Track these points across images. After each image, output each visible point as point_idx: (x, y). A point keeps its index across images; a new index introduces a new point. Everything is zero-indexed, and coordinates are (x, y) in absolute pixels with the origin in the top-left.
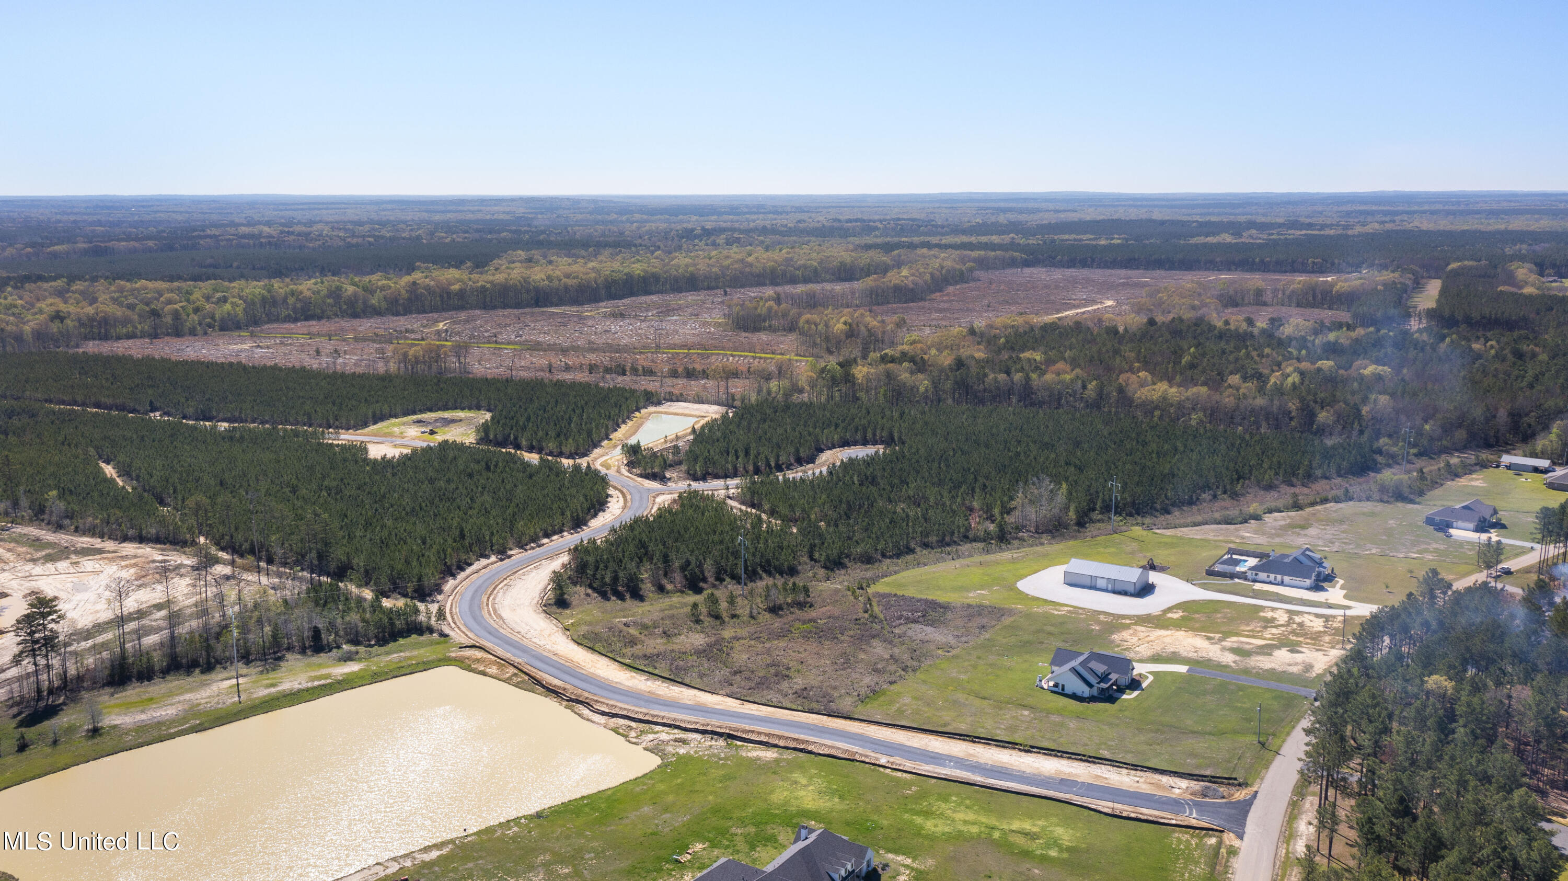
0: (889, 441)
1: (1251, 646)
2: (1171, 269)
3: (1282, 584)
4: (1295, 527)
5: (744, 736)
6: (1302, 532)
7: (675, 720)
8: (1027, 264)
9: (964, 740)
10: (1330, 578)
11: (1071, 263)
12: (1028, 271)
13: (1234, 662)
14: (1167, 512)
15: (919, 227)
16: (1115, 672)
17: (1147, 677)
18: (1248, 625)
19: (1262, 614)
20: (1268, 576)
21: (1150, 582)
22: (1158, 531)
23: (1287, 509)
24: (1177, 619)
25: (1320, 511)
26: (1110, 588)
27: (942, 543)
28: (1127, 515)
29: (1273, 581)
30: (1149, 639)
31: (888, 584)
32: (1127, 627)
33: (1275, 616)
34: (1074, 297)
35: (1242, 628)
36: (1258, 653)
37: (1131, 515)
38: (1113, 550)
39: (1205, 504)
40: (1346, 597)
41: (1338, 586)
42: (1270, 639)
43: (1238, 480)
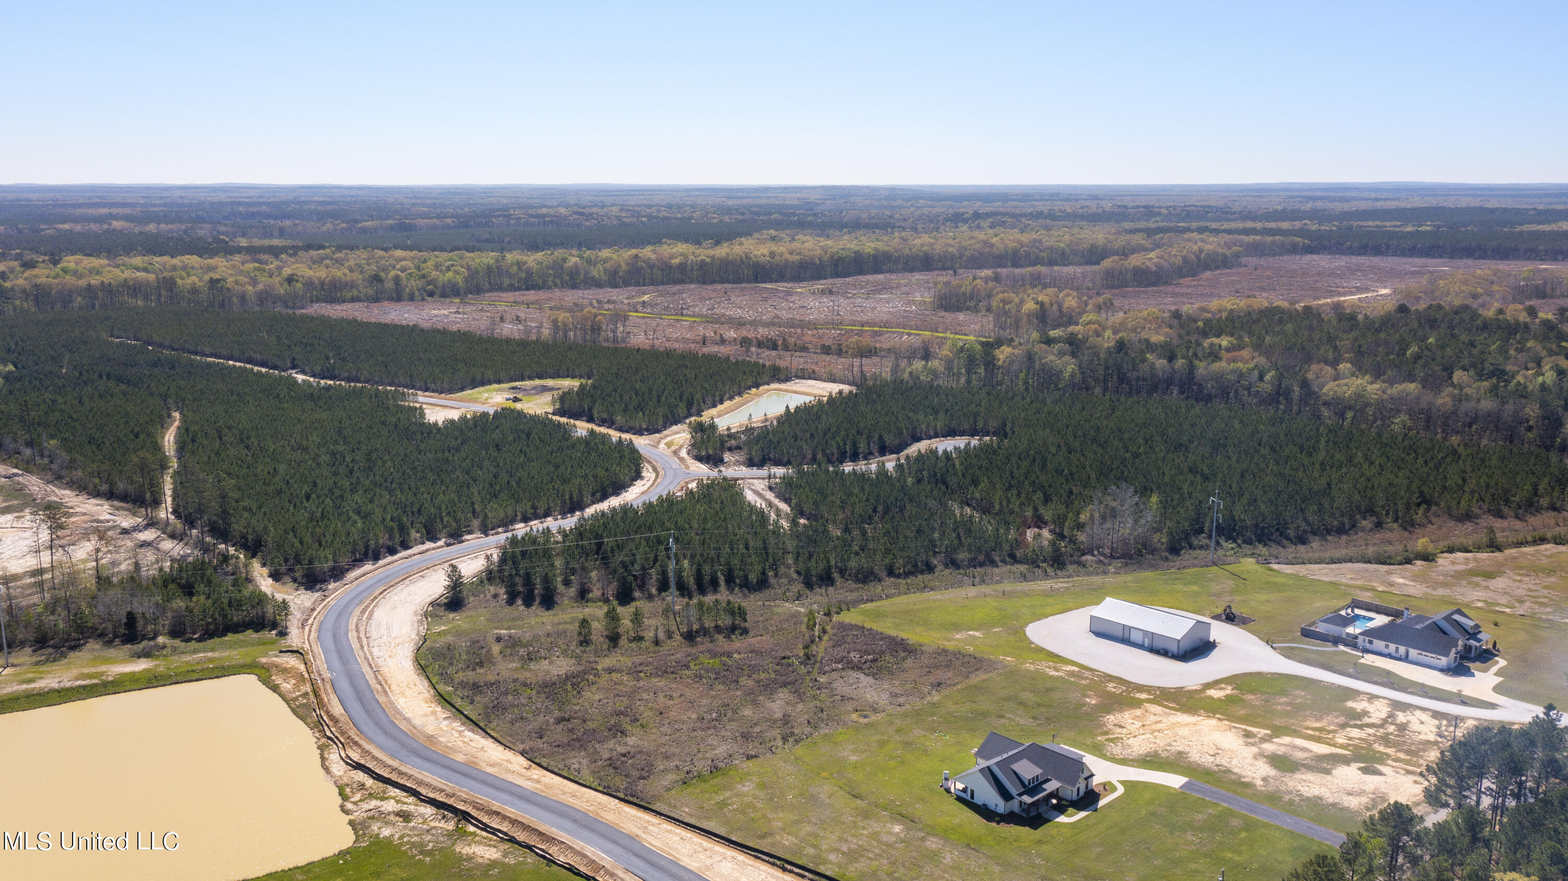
0: (1001, 433)
1: (1305, 755)
2: (1480, 258)
3: (1406, 659)
4: (1477, 575)
5: (485, 820)
6: (1484, 583)
7: (420, 783)
8: (1310, 250)
9: (773, 864)
10: (1486, 656)
11: (1363, 250)
12: (1308, 258)
13: (1264, 779)
14: (1302, 540)
15: (1207, 212)
16: (1058, 779)
17: (1114, 789)
18: (1319, 719)
19: (1350, 704)
20: (1387, 646)
21: (1212, 640)
22: (1275, 567)
23: (1479, 548)
24: (1219, 699)
25: (1526, 554)
26: (1146, 644)
27: (974, 563)
28: (1244, 542)
29: (1393, 653)
30: (1159, 726)
31: (865, 613)
32: (1138, 704)
33: (1370, 708)
34: (1345, 284)
35: (1308, 723)
36: (1309, 768)
37: (1249, 542)
38: (1195, 588)
39: (1360, 534)
40: (1497, 689)
41: (1495, 669)
42: (1342, 746)
43: (1418, 505)
